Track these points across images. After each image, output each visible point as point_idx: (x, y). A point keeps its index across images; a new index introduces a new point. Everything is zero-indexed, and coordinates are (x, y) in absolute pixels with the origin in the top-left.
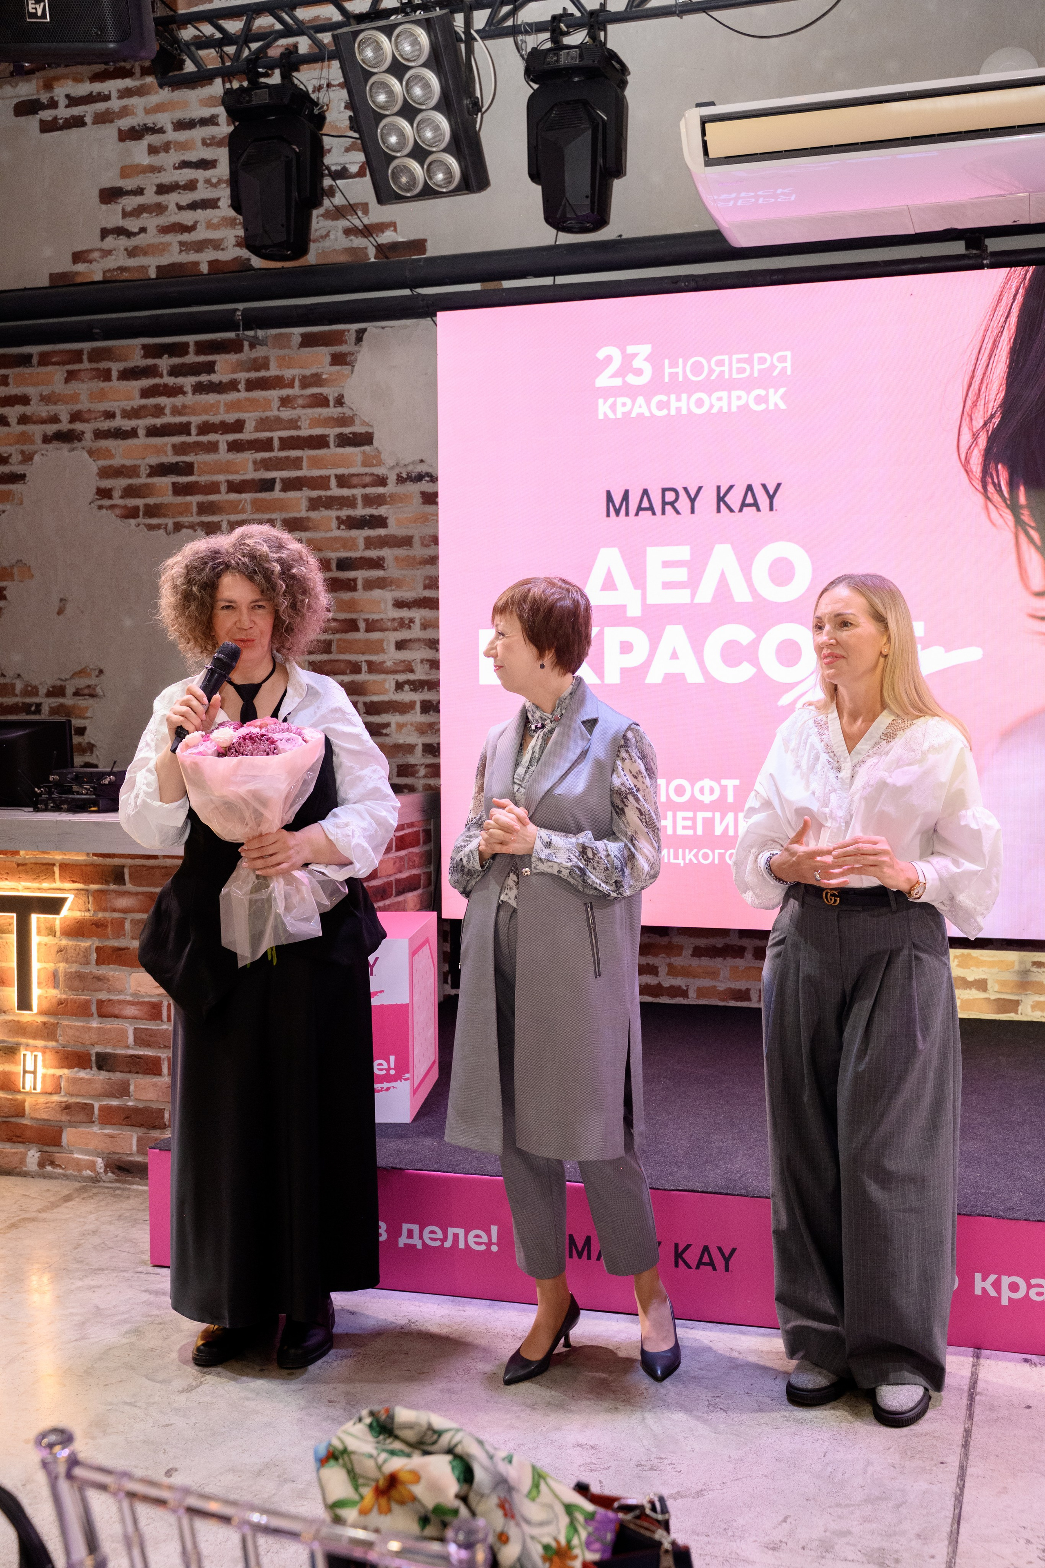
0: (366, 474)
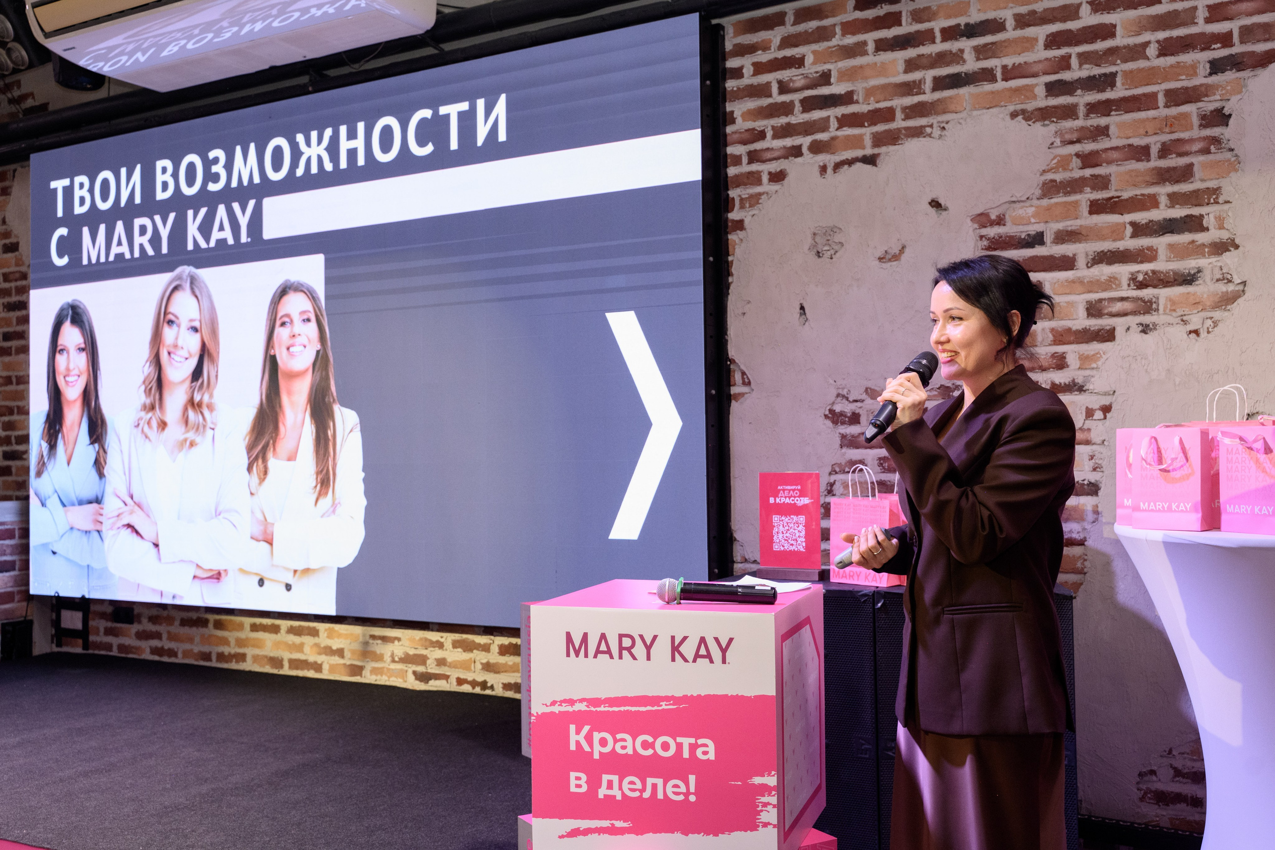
0: (17, 272)
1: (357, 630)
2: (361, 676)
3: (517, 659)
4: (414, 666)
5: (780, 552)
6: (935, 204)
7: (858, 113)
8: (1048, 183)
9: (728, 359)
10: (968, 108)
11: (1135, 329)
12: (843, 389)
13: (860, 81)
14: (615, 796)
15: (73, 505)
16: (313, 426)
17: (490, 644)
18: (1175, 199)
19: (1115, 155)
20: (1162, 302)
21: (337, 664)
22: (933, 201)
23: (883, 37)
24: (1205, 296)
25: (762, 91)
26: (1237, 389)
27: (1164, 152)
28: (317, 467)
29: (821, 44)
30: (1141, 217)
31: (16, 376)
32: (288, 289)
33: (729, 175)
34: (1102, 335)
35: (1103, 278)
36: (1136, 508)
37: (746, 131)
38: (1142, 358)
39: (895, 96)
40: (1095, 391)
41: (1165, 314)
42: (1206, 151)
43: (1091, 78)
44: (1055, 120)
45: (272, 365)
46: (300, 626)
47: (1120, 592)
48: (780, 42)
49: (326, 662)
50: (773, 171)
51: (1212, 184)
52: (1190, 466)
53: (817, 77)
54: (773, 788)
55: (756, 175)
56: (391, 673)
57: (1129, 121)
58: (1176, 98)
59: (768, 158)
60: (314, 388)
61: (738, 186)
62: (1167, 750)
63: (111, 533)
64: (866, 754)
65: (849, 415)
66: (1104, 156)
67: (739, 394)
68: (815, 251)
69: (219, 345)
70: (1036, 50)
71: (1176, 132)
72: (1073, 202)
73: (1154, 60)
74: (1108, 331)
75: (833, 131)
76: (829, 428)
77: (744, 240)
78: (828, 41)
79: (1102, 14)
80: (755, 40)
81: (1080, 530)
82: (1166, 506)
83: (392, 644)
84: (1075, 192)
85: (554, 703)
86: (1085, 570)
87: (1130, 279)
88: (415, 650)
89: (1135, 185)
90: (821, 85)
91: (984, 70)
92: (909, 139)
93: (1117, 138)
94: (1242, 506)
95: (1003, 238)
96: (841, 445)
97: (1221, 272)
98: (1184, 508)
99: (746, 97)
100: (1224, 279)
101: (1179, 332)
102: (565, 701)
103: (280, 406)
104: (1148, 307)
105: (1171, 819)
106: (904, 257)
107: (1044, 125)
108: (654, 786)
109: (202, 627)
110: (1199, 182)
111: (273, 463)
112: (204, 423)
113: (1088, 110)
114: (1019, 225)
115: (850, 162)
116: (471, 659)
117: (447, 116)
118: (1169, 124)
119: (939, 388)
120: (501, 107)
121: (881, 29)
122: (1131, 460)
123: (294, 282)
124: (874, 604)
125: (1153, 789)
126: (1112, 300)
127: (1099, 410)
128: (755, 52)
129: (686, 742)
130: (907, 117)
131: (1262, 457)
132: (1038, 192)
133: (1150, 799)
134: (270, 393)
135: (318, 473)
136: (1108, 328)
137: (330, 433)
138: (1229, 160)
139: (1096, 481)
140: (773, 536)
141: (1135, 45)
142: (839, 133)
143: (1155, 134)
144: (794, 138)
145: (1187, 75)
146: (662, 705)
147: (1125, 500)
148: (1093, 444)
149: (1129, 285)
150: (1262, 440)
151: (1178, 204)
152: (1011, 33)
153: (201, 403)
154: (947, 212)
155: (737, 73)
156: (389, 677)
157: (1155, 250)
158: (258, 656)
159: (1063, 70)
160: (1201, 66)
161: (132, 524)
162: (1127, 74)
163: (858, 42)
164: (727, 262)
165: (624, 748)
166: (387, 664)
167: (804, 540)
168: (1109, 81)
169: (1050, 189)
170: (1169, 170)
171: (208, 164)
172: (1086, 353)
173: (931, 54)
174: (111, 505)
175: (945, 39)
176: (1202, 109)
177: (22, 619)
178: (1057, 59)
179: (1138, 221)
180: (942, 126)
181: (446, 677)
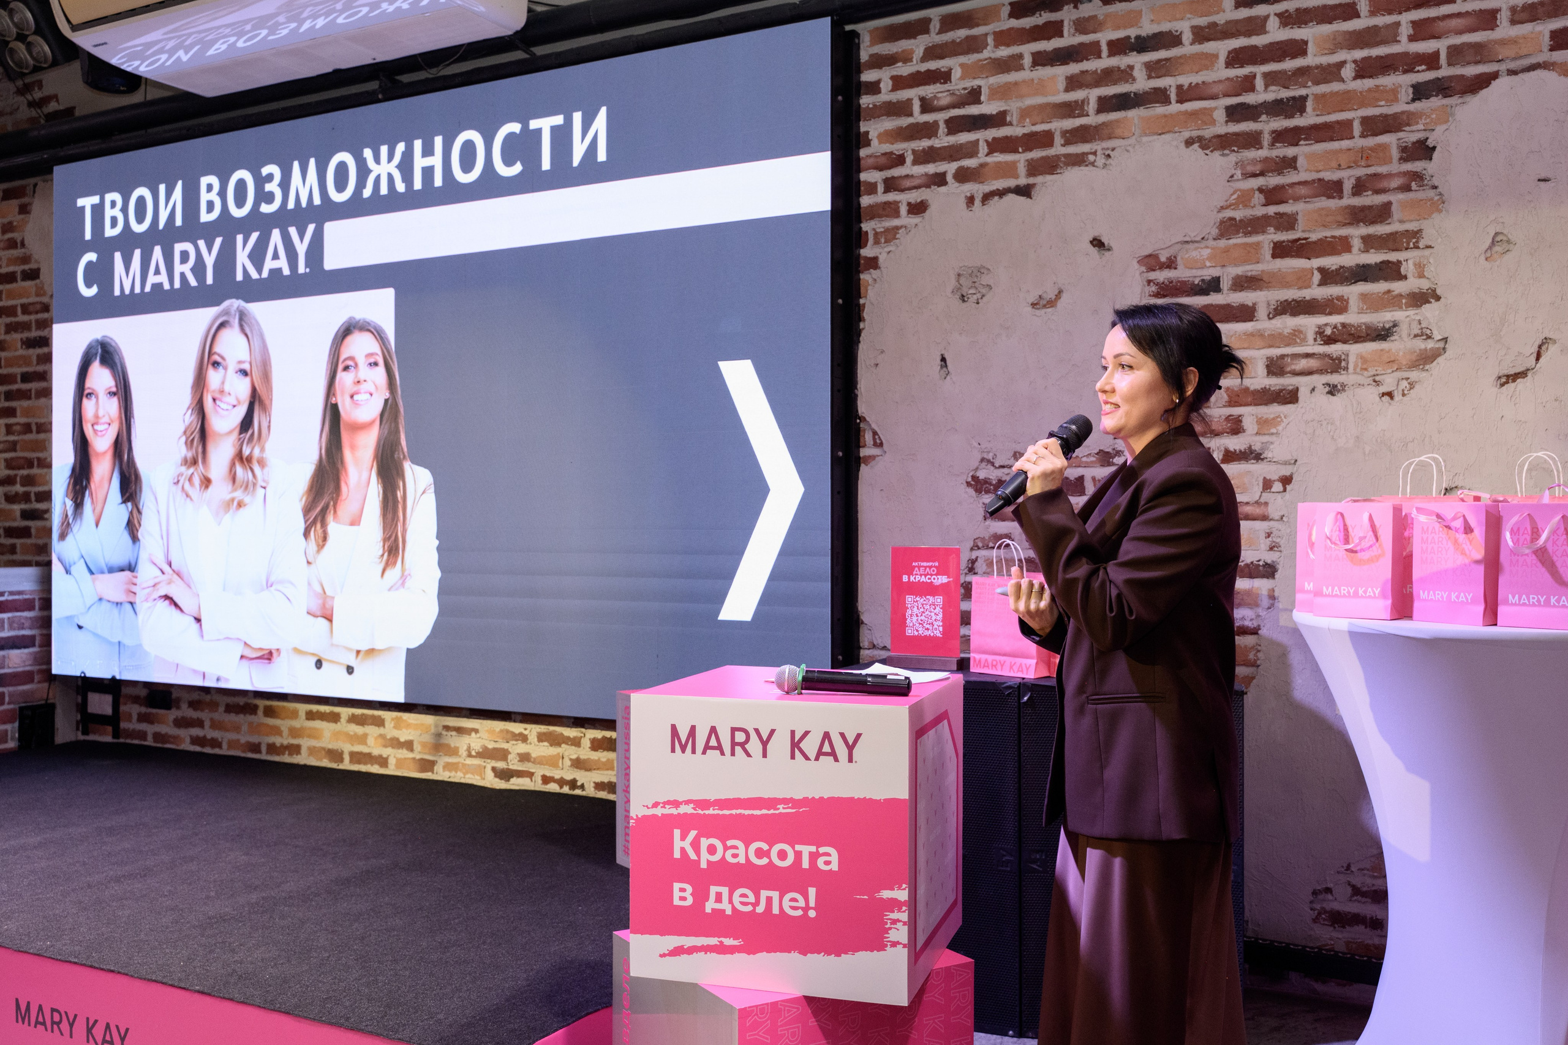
0: (37, 303)
1: (429, 720)
2: (433, 773)
3: (612, 755)
4: (493, 761)
5: (914, 637)
6: (1098, 243)
7: (1011, 136)
8: (1226, 221)
9: (857, 416)
10: (1136, 133)
11: (1321, 390)
12: (988, 452)
13: (1014, 99)
14: (724, 911)
15: (102, 572)
16: (380, 486)
17: (581, 737)
18: (1369, 242)
19: (1303, 191)
20: (1352, 359)
21: (405, 759)
22: (1095, 239)
23: (1042, 50)
24: (1401, 353)
25: (901, 109)
26: (1434, 459)
27: (1360, 188)
28: (384, 533)
29: (970, 56)
30: (1331, 262)
31: (37, 424)
32: (352, 328)
33: (862, 206)
34: (1284, 395)
35: (1287, 331)
36: (1318, 593)
37: (882, 154)
38: (1328, 423)
39: (1054, 118)
40: (1274, 460)
41: (1355, 373)
42: (1406, 188)
43: (1278, 102)
44: (1236, 149)
45: (333, 415)
46: (363, 715)
47: (1296, 688)
48: (924, 53)
49: (392, 756)
50: (913, 202)
51: (1412, 226)
52: (1380, 546)
53: (965, 94)
54: (904, 903)
55: (893, 206)
56: (467, 769)
57: (1320, 152)
58: (1374, 126)
59: (907, 186)
60: (382, 442)
61: (872, 218)
62: (1345, 865)
63: (146, 605)
64: (1007, 867)
65: (994, 482)
66: (1290, 191)
67: (870, 457)
68: (959, 294)
69: (272, 391)
70: (1215, 69)
71: (1373, 165)
72: (1253, 244)
73: (1348, 82)
74: (1291, 391)
75: (982, 157)
76: (971, 497)
77: (878, 280)
78: (978, 52)
79: (1292, 28)
80: (895, 50)
81: (1254, 617)
82: (1352, 591)
83: (468, 736)
84: (1257, 233)
85: (655, 805)
86: (1258, 662)
87: (1317, 333)
88: (494, 743)
89: (1324, 226)
90: (969, 104)
91: (1156, 90)
92: (1069, 168)
93: (1306, 171)
94: (1437, 592)
95: (1174, 284)
96: (984, 516)
97: (1419, 327)
98: (1372, 594)
99: (883, 116)
100: (1422, 335)
101: (1370, 395)
102: (669, 802)
103: (343, 462)
104: (1336, 365)
105: (1347, 943)
106: (1060, 304)
107: (1223, 155)
108: (769, 900)
109: (251, 714)
110: (1398, 223)
111: (333, 527)
112: (254, 481)
113: (1273, 138)
114: (1192, 268)
115: (1001, 193)
116: (559, 754)
117: (539, 131)
118: (1366, 156)
119: (1097, 454)
120: (601, 122)
121: (1039, 40)
122: (1314, 538)
123: (360, 320)
124: (1020, 698)
125: (1328, 908)
126: (1296, 356)
127: (1278, 480)
128: (894, 64)
129: (806, 850)
130: (1067, 143)
131: (1461, 537)
132: (1215, 232)
133: (1324, 920)
134: (331, 447)
135: (385, 540)
136: (1290, 388)
137: (399, 494)
138: (1432, 199)
139: (1273, 562)
140: (906, 619)
141: (1329, 65)
142: (989, 159)
143: (1349, 167)
144: (937, 164)
145: (1387, 101)
146: (779, 809)
147: (1306, 584)
148: (1271, 520)
149: (1315, 340)
150: (1462, 518)
151: (1372, 248)
152: (1187, 48)
153: (251, 458)
154: (1110, 253)
155: (874, 88)
156: (465, 774)
157: (1345, 300)
158: (314, 747)
159: (1246, 92)
160: (1403, 91)
161: (171, 595)
162: (1319, 98)
163: (1013, 55)
164: (858, 305)
165: (735, 856)
166: (462, 759)
167: (941, 624)
168: (1297, 105)
169: (1229, 228)
170: (1363, 209)
171: (261, 181)
172: (1265, 417)
173: (1096, 70)
174: (146, 573)
175: (1111, 54)
176: (1404, 140)
177: (43, 702)
178: (1239, 79)
179: (1327, 267)
180: (1106, 154)
181: (530, 775)
